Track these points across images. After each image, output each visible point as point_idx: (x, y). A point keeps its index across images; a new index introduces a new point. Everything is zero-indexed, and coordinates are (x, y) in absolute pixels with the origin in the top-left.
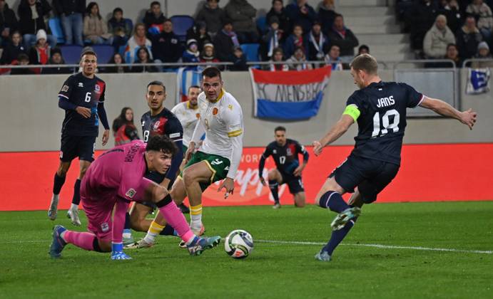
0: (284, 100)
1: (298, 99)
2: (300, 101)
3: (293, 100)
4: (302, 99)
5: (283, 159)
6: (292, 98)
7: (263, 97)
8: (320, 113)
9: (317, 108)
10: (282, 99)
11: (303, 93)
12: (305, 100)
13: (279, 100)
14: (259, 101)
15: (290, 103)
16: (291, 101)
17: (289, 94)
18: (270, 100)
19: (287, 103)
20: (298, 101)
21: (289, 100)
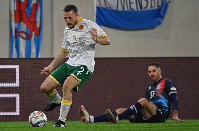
0: (126, 9)
1: (141, 8)
2: (143, 10)
3: (136, 9)
4: (145, 8)
5: (152, 93)
6: (134, 6)
7: (103, 5)
8: (165, 22)
9: (162, 17)
10: (123, 9)
11: (147, 1)
12: (149, 8)
13: (120, 8)
14: (98, 8)
15: (132, 12)
16: (134, 9)
17: (130, 3)
18: (110, 8)
19: (129, 11)
20: (141, 10)
21: (131, 9)
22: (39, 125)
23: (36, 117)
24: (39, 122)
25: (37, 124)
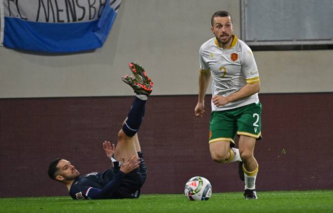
0: (51, 20)
1: (75, 18)
2: (78, 22)
3: (66, 21)
4: (80, 19)
6: (63, 17)
7: (15, 14)
10: (47, 20)
11: (84, 8)
12: (86, 19)
13: (42, 19)
14: (6, 19)
15: (60, 25)
16: (63, 21)
17: (58, 11)
18: (26, 19)
19: (57, 24)
20: (75, 22)
21: (59, 21)
22: (207, 196)
23: (195, 191)
24: (203, 194)
25: (204, 198)
